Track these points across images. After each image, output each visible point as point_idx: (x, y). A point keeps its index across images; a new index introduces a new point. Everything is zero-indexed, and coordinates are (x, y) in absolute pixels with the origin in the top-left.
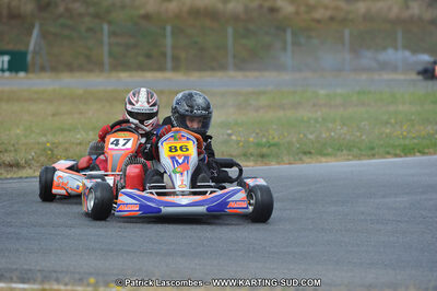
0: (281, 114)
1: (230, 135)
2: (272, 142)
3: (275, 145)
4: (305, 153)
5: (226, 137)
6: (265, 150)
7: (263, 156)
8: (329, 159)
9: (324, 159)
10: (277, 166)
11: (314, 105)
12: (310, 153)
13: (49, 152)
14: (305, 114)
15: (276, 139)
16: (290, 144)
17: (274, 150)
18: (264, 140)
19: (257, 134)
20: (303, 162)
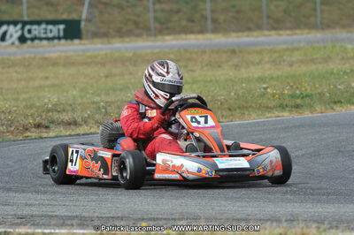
0: (313, 67)
1: (265, 89)
2: (305, 93)
3: (308, 96)
4: (335, 103)
5: (262, 90)
6: (299, 101)
7: (297, 107)
10: (310, 115)
11: (343, 59)
12: (340, 102)
13: (103, 110)
14: (335, 66)
15: (309, 90)
16: (321, 94)
17: (307, 100)
18: (298, 92)
19: (291, 86)
20: (334, 110)
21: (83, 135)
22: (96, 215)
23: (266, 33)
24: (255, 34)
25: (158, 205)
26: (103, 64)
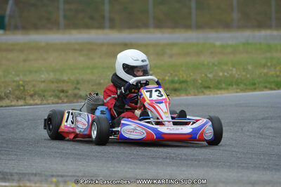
0: (188, 59)
2: (181, 79)
3: (184, 82)
4: (206, 88)
6: (177, 86)
7: (175, 90)
8: (223, 91)
9: (219, 92)
10: (186, 97)
11: (212, 53)
12: (209, 87)
13: (22, 88)
14: (205, 59)
15: (185, 77)
16: (195, 81)
17: (184, 85)
18: (176, 78)
19: (171, 74)
20: (204, 94)
21: (6, 107)
22: (15, 171)
23: (152, 30)
24: (143, 30)
25: (64, 165)
26: (22, 51)
